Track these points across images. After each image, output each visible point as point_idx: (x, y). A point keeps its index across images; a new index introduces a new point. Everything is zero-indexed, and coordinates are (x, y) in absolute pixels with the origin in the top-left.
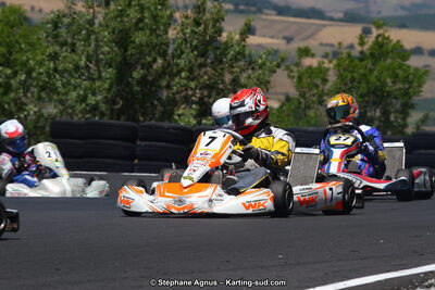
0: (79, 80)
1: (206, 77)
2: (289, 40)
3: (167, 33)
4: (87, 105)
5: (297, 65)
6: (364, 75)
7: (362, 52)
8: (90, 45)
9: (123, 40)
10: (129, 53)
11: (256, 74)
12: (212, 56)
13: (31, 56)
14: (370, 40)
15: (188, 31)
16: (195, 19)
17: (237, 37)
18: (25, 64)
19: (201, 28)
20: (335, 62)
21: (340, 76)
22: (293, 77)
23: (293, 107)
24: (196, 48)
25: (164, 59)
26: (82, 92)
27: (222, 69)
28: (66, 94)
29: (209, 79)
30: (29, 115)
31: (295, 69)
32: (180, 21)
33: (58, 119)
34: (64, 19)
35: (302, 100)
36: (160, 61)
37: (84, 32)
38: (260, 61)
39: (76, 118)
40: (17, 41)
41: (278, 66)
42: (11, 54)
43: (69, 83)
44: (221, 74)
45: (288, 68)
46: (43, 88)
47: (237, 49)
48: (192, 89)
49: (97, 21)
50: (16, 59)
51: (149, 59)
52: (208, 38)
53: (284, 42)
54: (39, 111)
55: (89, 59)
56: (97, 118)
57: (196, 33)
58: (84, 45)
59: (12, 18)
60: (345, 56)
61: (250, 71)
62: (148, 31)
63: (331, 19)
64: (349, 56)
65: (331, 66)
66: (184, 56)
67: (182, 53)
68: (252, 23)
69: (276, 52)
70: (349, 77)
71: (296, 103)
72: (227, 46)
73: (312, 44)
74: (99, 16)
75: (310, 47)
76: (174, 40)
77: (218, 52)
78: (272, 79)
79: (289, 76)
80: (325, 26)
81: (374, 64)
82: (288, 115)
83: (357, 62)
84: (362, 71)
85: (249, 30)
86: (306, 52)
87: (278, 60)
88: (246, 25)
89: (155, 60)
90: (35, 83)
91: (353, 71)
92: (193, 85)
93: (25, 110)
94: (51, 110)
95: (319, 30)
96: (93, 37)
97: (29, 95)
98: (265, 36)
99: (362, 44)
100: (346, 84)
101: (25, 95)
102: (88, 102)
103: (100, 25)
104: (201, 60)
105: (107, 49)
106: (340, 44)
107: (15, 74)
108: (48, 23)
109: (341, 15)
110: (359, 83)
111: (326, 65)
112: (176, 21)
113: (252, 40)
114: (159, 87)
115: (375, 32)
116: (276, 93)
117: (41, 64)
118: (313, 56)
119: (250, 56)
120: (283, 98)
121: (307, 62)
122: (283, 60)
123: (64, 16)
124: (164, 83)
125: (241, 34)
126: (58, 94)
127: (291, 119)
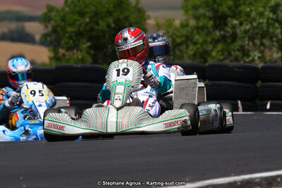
18: (248, 15)
107: (241, 24)
117: (261, 15)
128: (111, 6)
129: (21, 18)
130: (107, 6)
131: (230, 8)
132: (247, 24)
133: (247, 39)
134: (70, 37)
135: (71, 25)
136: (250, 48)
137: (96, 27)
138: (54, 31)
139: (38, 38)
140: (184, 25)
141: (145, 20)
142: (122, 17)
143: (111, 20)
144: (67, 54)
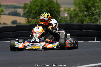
128: (48, 3)
129: (15, 7)
130: (46, 3)
131: (92, 4)
132: (97, 10)
133: (97, 15)
134: (33, 14)
135: (33, 10)
136: (98, 18)
137: (43, 10)
138: (28, 12)
139: (22, 14)
140: (74, 10)
141: (60, 8)
142: (52, 7)
143: (48, 8)
144: (32, 20)
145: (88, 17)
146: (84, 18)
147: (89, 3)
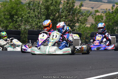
0: (36, 19)
1: (70, 18)
2: (93, 8)
3: (59, 6)
4: (38, 26)
5: (95, 15)
6: (113, 18)
7: (112, 11)
8: (39, 10)
9: (47, 8)
10: (49, 12)
11: (84, 17)
12: (72, 12)
13: (23, 13)
14: (115, 8)
15: (65, 6)
16: (67, 2)
17: (78, 7)
19: (69, 5)
20: (105, 14)
21: (106, 18)
22: (94, 18)
23: (94, 27)
24: (67, 10)
25: (59, 13)
26: (36, 23)
27: (74, 16)
28: (32, 23)
29: (71, 19)
30: (22, 28)
31: (94, 16)
32: (63, 3)
33: (30, 30)
34: (31, 3)
35: (96, 24)
36: (57, 14)
37: (37, 6)
38: (85, 14)
39: (35, 30)
40: (19, 9)
41: (90, 15)
42: (17, 12)
43: (33, 20)
44: (74, 18)
45: (92, 16)
46: (26, 21)
47: (78, 10)
48: (66, 21)
49: (40, 3)
50: (19, 13)
51: (55, 13)
52: (70, 7)
53: (91, 8)
54: (25, 27)
55: (38, 13)
56: (40, 30)
57: (67, 6)
58: (37, 10)
59: (17, 2)
60: (108, 12)
61: (82, 17)
62: (54, 6)
63: (104, 2)
64: (109, 12)
65: (104, 15)
66: (64, 12)
67: (63, 12)
68: (83, 3)
69: (89, 11)
70: (109, 18)
71: (95, 25)
72: (76, 10)
73: (99, 9)
74: (41, 2)
75: (98, 10)
76: (61, 8)
77: (73, 11)
78: (88, 18)
79: (93, 18)
80: (102, 4)
81: (116, 15)
82: (92, 29)
83: (111, 14)
84: (112, 16)
85: (82, 5)
86: (97, 11)
87: (89, 13)
88: (81, 4)
89: (56, 14)
90: (24, 20)
91: (110, 17)
92: (66, 20)
93: (21, 27)
94: (28, 27)
95: (101, 5)
96: (39, 7)
97: (22, 23)
98: (86, 7)
99: (112, 9)
100: (108, 20)
101: (21, 23)
102: (38, 25)
103: (41, 4)
104: (69, 14)
105: (43, 10)
106: (106, 9)
108: (27, 4)
109: (107, 1)
110: (112, 20)
111: (103, 15)
112: (62, 3)
113: (82, 8)
114: (57, 21)
115: (116, 6)
116: (89, 23)
118: (99, 12)
119: (82, 12)
120: (91, 24)
121: (98, 14)
122: (91, 13)
123: (31, 2)
124: (59, 20)
125: (80, 6)
126: (30, 23)
127: (93, 29)
145: (11, 24)
146: (8, 24)
147: (12, 11)
